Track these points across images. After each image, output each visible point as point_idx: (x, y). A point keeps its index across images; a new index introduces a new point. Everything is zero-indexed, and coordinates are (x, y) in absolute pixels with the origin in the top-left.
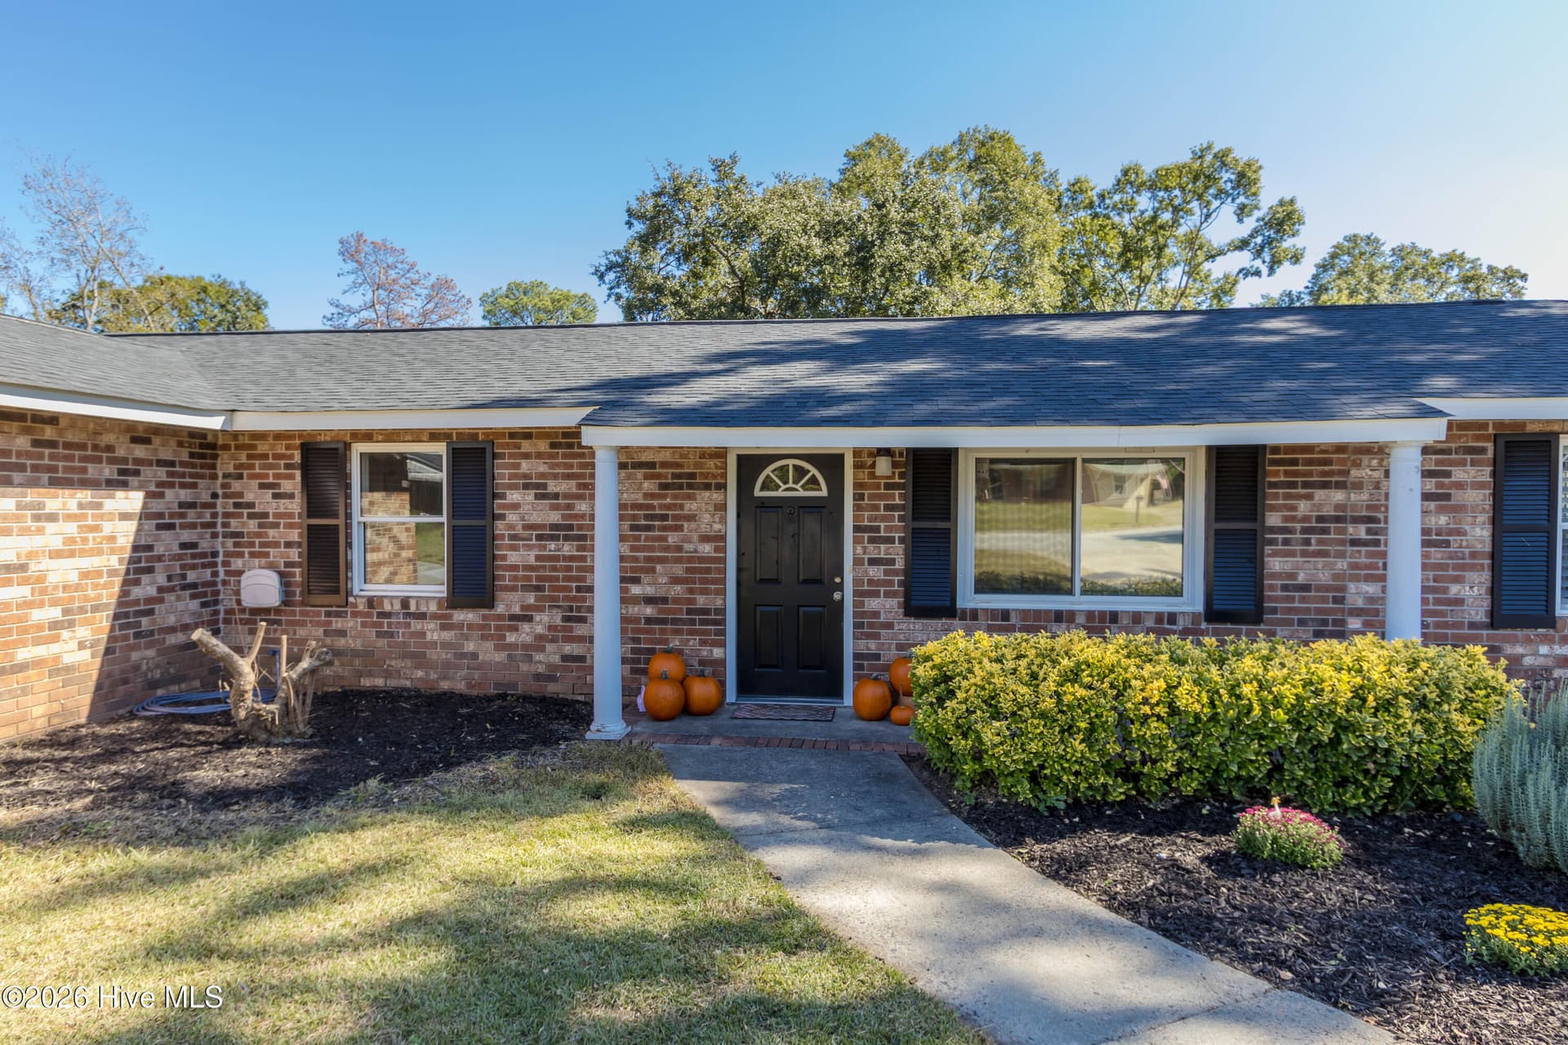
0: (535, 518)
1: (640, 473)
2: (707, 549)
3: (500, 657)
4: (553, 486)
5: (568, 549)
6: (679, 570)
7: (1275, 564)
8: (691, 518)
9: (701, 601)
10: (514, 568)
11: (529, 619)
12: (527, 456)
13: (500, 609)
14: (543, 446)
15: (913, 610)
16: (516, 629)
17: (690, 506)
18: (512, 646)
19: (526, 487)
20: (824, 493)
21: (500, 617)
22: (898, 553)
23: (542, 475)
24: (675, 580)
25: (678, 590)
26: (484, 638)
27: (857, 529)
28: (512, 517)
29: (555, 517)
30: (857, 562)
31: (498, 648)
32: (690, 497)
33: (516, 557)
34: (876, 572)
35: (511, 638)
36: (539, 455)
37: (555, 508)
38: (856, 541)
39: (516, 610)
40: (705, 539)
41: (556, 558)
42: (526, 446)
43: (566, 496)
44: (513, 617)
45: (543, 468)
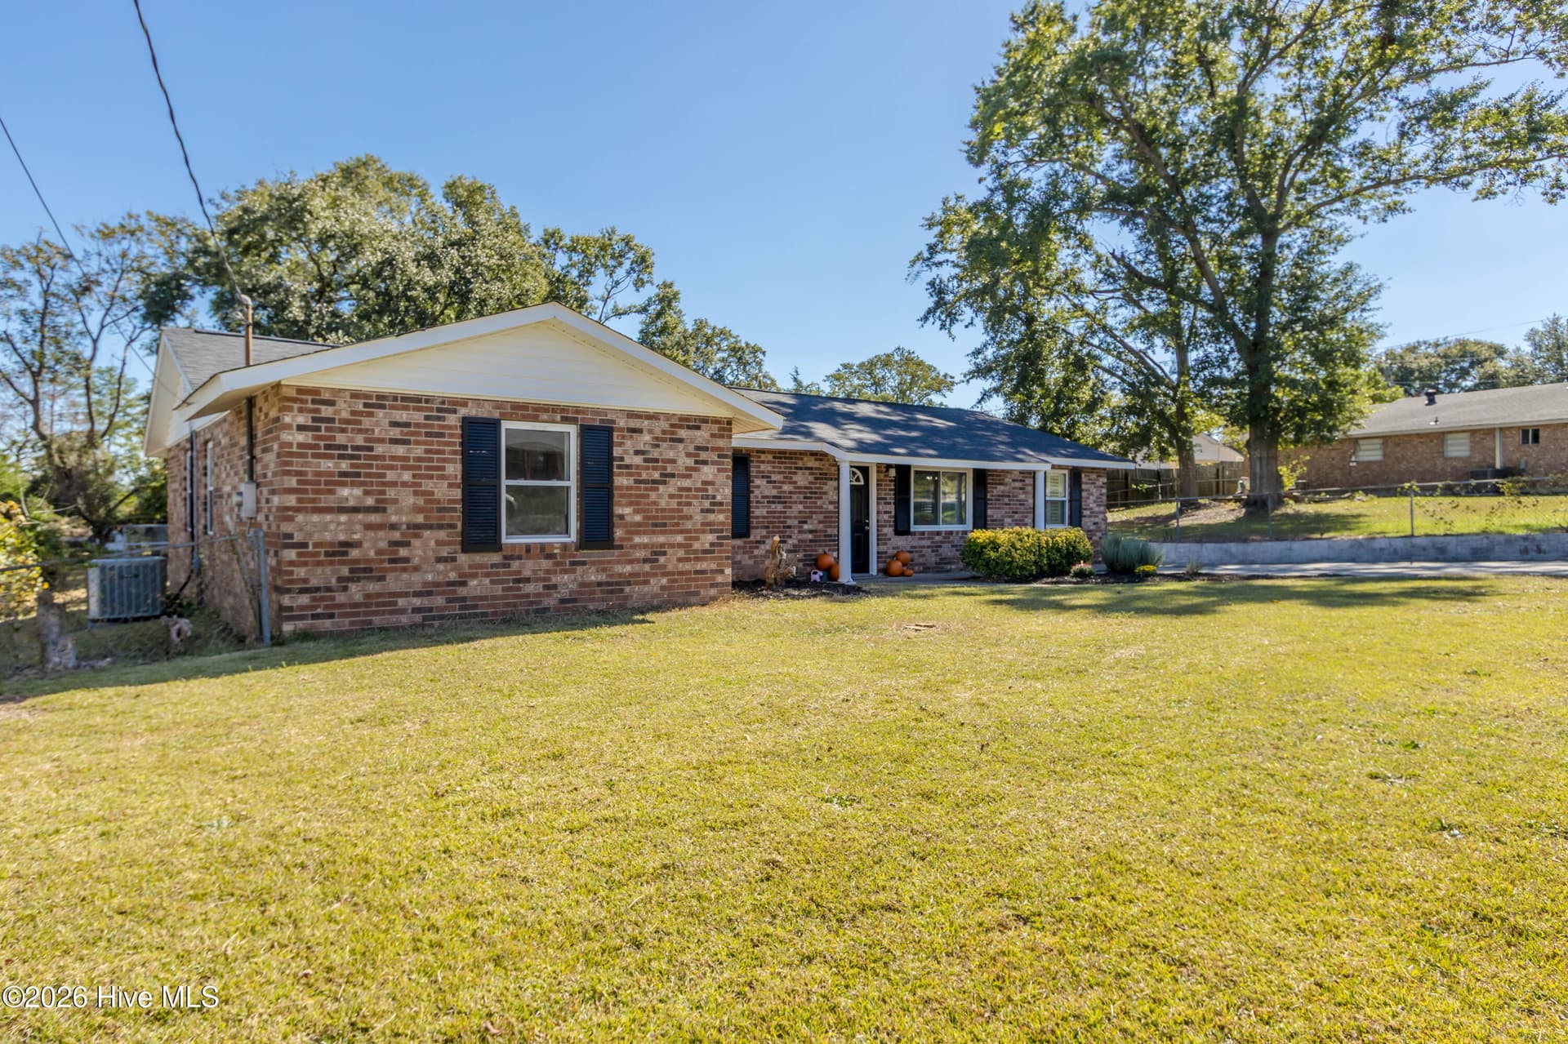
0: (767, 493)
1: (807, 472)
2: (831, 507)
3: (751, 562)
4: (775, 477)
5: (779, 507)
6: (821, 517)
7: (989, 512)
8: (825, 493)
9: (829, 531)
10: (757, 517)
11: (764, 542)
12: (763, 462)
13: (752, 538)
14: (770, 457)
15: (898, 533)
16: (757, 548)
17: (826, 488)
18: (756, 557)
19: (763, 477)
20: (862, 483)
21: (751, 542)
22: (892, 508)
23: (769, 472)
24: (820, 522)
25: (821, 526)
26: (744, 553)
27: (878, 499)
28: (757, 492)
29: (774, 492)
30: (878, 512)
31: (750, 558)
32: (826, 484)
33: (758, 511)
34: (886, 517)
35: (756, 552)
36: (769, 462)
37: (774, 488)
38: (878, 504)
39: (758, 538)
40: (831, 503)
41: (774, 512)
42: (763, 458)
43: (780, 482)
44: (758, 542)
45: (770, 469)
